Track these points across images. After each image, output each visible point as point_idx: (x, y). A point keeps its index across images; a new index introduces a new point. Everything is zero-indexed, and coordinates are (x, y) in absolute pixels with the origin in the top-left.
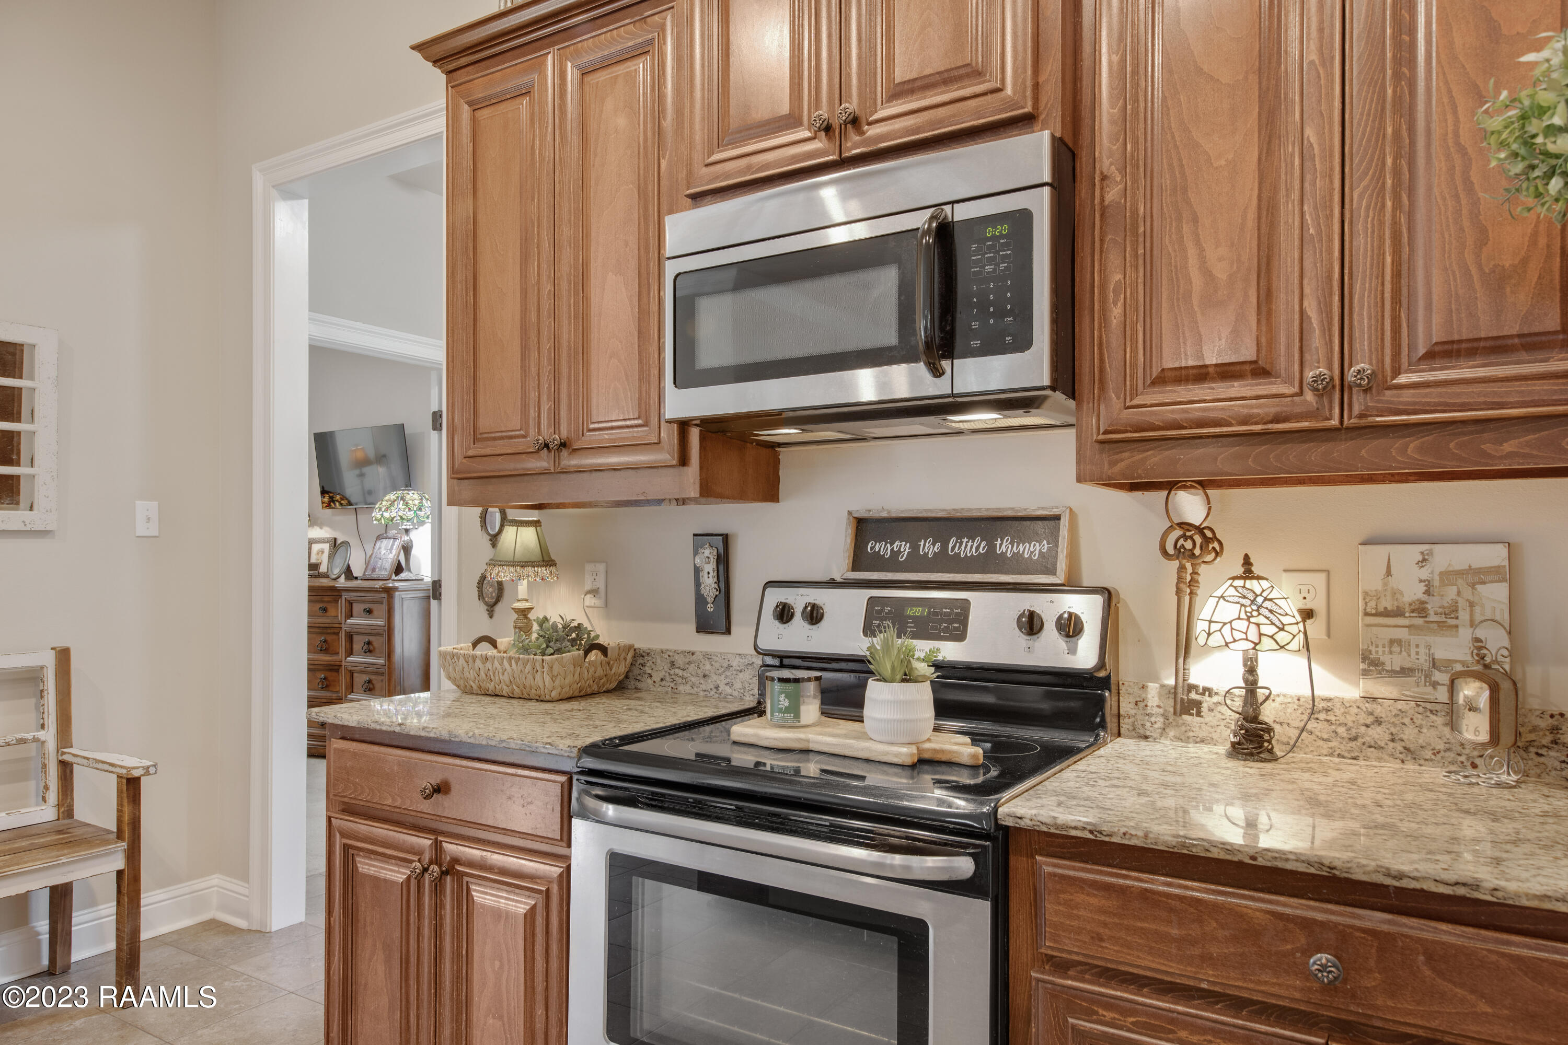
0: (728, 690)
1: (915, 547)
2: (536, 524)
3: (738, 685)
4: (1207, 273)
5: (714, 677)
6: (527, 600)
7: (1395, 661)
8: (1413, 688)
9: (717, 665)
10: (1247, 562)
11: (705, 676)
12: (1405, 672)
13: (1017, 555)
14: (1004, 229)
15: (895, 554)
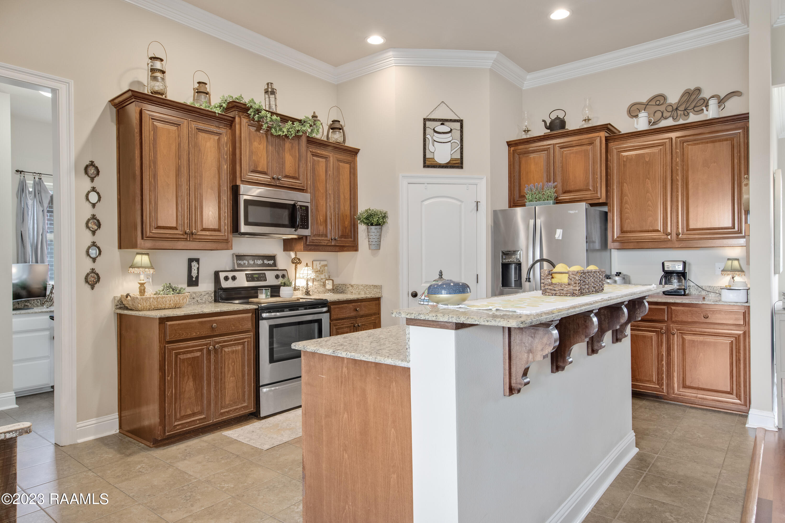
0: (201, 301)
1: (248, 262)
2: (147, 254)
3: (204, 299)
4: (320, 220)
5: (197, 298)
6: (143, 280)
7: (317, 279)
8: (319, 283)
9: (197, 295)
10: (307, 264)
11: (193, 298)
12: (319, 280)
13: (269, 264)
14: (304, 208)
15: (244, 264)
